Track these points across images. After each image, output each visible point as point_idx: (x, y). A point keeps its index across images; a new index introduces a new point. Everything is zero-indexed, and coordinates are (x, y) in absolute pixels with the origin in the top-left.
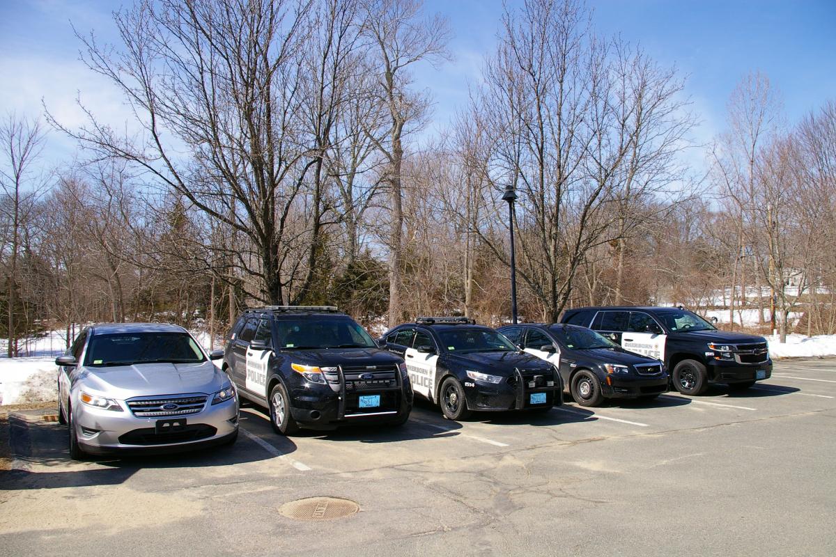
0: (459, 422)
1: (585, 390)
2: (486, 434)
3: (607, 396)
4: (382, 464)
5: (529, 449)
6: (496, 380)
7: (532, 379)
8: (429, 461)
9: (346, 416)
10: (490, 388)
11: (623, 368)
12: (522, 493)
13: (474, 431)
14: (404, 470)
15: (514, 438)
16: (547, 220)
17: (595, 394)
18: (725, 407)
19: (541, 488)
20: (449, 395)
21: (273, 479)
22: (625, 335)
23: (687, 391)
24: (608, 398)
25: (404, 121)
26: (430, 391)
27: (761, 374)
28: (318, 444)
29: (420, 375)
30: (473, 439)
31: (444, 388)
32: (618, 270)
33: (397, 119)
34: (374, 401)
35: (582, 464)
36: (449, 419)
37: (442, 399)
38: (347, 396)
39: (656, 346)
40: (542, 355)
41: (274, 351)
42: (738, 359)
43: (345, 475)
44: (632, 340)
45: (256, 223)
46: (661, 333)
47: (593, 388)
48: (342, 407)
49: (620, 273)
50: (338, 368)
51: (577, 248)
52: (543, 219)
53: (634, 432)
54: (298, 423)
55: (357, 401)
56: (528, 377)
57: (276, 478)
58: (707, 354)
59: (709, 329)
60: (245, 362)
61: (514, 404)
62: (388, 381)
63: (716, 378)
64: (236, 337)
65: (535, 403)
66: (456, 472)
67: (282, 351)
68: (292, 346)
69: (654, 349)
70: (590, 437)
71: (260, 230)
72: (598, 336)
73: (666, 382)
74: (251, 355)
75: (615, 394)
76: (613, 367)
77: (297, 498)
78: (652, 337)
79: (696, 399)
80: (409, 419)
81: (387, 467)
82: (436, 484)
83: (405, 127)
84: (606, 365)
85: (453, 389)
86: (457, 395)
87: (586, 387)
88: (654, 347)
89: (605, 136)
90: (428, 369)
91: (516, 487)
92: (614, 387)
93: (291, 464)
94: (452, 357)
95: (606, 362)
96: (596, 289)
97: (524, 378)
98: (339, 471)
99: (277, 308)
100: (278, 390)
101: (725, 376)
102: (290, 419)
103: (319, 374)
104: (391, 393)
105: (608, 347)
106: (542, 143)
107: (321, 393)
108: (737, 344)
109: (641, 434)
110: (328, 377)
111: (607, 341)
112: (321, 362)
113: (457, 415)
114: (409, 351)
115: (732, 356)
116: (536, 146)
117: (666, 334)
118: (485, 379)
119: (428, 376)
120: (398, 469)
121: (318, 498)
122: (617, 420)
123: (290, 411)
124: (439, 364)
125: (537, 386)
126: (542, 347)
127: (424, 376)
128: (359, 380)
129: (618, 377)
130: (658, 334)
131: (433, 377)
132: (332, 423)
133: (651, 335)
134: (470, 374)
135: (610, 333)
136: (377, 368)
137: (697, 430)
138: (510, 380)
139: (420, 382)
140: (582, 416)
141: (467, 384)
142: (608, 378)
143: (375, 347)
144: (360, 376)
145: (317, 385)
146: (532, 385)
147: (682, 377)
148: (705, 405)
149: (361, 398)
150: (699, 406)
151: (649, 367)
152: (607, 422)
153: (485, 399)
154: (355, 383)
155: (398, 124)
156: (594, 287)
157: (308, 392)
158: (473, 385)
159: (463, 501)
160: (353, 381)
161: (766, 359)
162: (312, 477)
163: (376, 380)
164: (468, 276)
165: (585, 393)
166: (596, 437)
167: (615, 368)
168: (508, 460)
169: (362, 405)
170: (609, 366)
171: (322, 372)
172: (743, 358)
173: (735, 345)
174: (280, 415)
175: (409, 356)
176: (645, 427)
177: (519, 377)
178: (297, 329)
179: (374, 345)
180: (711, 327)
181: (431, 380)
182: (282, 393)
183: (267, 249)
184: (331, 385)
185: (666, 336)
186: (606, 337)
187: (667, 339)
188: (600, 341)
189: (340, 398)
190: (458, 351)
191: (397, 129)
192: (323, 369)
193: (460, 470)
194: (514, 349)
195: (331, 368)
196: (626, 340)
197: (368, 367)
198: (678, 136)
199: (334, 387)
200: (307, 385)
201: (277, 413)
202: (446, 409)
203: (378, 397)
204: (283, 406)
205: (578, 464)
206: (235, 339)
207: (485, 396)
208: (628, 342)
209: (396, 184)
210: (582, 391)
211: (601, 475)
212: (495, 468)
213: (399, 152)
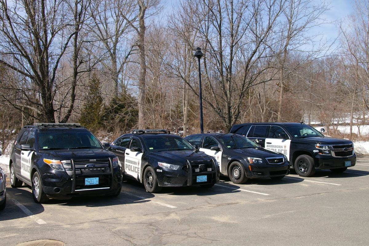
0: (153, 194)
1: (236, 174)
2: (167, 201)
3: (249, 177)
4: (93, 219)
5: (188, 209)
6: (176, 168)
7: (197, 167)
8: (122, 217)
9: (76, 190)
10: (173, 173)
11: (259, 160)
12: (170, 235)
13: (160, 199)
14: (104, 223)
15: (182, 203)
16: (224, 69)
17: (242, 176)
18: (323, 184)
19: (184, 232)
20: (148, 178)
21: (19, 229)
22: (267, 140)
23: (302, 174)
24: (250, 179)
25: (146, 8)
26: (138, 175)
27: (348, 163)
28: (59, 208)
29: (133, 165)
30: (157, 204)
31: (146, 173)
32: (279, 101)
33: (142, 6)
34: (95, 181)
35: (216, 218)
36: (149, 192)
37: (145, 180)
38: (76, 178)
39: (285, 147)
40: (209, 152)
41: (35, 151)
42: (333, 154)
43: (65, 226)
44: (271, 143)
45: (35, 71)
46: (288, 139)
47: (241, 172)
48: (73, 185)
49: (280, 103)
50: (71, 161)
51: (243, 86)
52: (222, 69)
53: (259, 199)
54: (47, 195)
55: (84, 182)
56: (195, 166)
57: (21, 229)
58: (314, 151)
59: (319, 136)
60: (20, 159)
61: (186, 182)
62: (103, 169)
63: (319, 167)
64: (17, 143)
65: (200, 181)
66: (136, 223)
67: (40, 151)
68: (47, 148)
69: (283, 149)
70: (229, 202)
71: (38, 76)
72: (249, 140)
73: (287, 169)
74: (23, 154)
75: (254, 176)
76: (253, 159)
77: (27, 240)
78: (283, 141)
79: (306, 179)
80: (121, 192)
81: (95, 221)
82: (119, 231)
83: (146, 12)
84: (249, 158)
85: (151, 174)
86: (153, 177)
87: (237, 172)
88: (283, 147)
89: (258, 16)
90: (137, 161)
91: (169, 231)
92: (253, 172)
93: (35, 220)
94: (152, 154)
95: (249, 156)
96: (266, 113)
97: (192, 166)
98: (63, 224)
99: (41, 125)
100: (36, 175)
101: (325, 165)
102: (43, 193)
103: (60, 165)
104: (106, 176)
105: (254, 147)
106: (221, 21)
107: (61, 177)
108: (333, 145)
109: (262, 199)
110: (65, 166)
111: (253, 144)
112: (61, 158)
113: (152, 189)
114: (128, 151)
115: (330, 153)
116: (216, 23)
117: (291, 139)
118: (169, 167)
119: (137, 166)
120: (101, 222)
121: (42, 240)
122: (252, 192)
123: (42, 188)
124: (143, 158)
125: (200, 171)
126: (212, 148)
127: (135, 166)
128: (85, 168)
129: (256, 166)
130: (287, 139)
131: (140, 166)
132: (68, 195)
133: (282, 140)
134: (160, 164)
135: (255, 139)
136: (97, 161)
137: (298, 197)
138: (184, 168)
139: (133, 169)
140: (232, 189)
141: (158, 170)
142: (250, 166)
143: (101, 148)
144: (86, 166)
145: (59, 171)
146: (197, 170)
147: (300, 166)
148: (311, 182)
149: (86, 179)
150: (307, 183)
151: (276, 159)
152: (245, 193)
153: (169, 179)
154: (82, 170)
155: (142, 9)
156: (264, 111)
157: (54, 176)
158: (161, 171)
159: (131, 241)
160: (81, 169)
161: (352, 154)
162: (44, 228)
163: (95, 168)
164: (185, 106)
165: (236, 176)
166: (233, 202)
167: (254, 160)
168: (173, 216)
169: (87, 183)
170: (251, 159)
171: (62, 163)
172: (337, 154)
173: (331, 146)
174: (38, 191)
175: (127, 154)
176: (266, 196)
177: (189, 166)
178: (51, 137)
179: (100, 147)
180: (320, 135)
181: (139, 168)
182: (38, 177)
183: (43, 88)
184: (67, 171)
185: (291, 140)
186: (253, 141)
187: (291, 142)
188: (249, 143)
189: (72, 179)
190: (155, 150)
191: (142, 13)
192: (62, 162)
193: (139, 222)
194: (192, 148)
195: (67, 161)
196: (268, 143)
197: (90, 160)
198: (316, 17)
199: (69, 173)
200: (53, 171)
201: (36, 190)
202: (147, 186)
203: (98, 179)
204: (39, 185)
205: (213, 218)
206: (17, 144)
207: (168, 177)
208: (268, 144)
209: (141, 47)
210: (235, 174)
211: (225, 224)
212: (161, 221)
213: (143, 27)
